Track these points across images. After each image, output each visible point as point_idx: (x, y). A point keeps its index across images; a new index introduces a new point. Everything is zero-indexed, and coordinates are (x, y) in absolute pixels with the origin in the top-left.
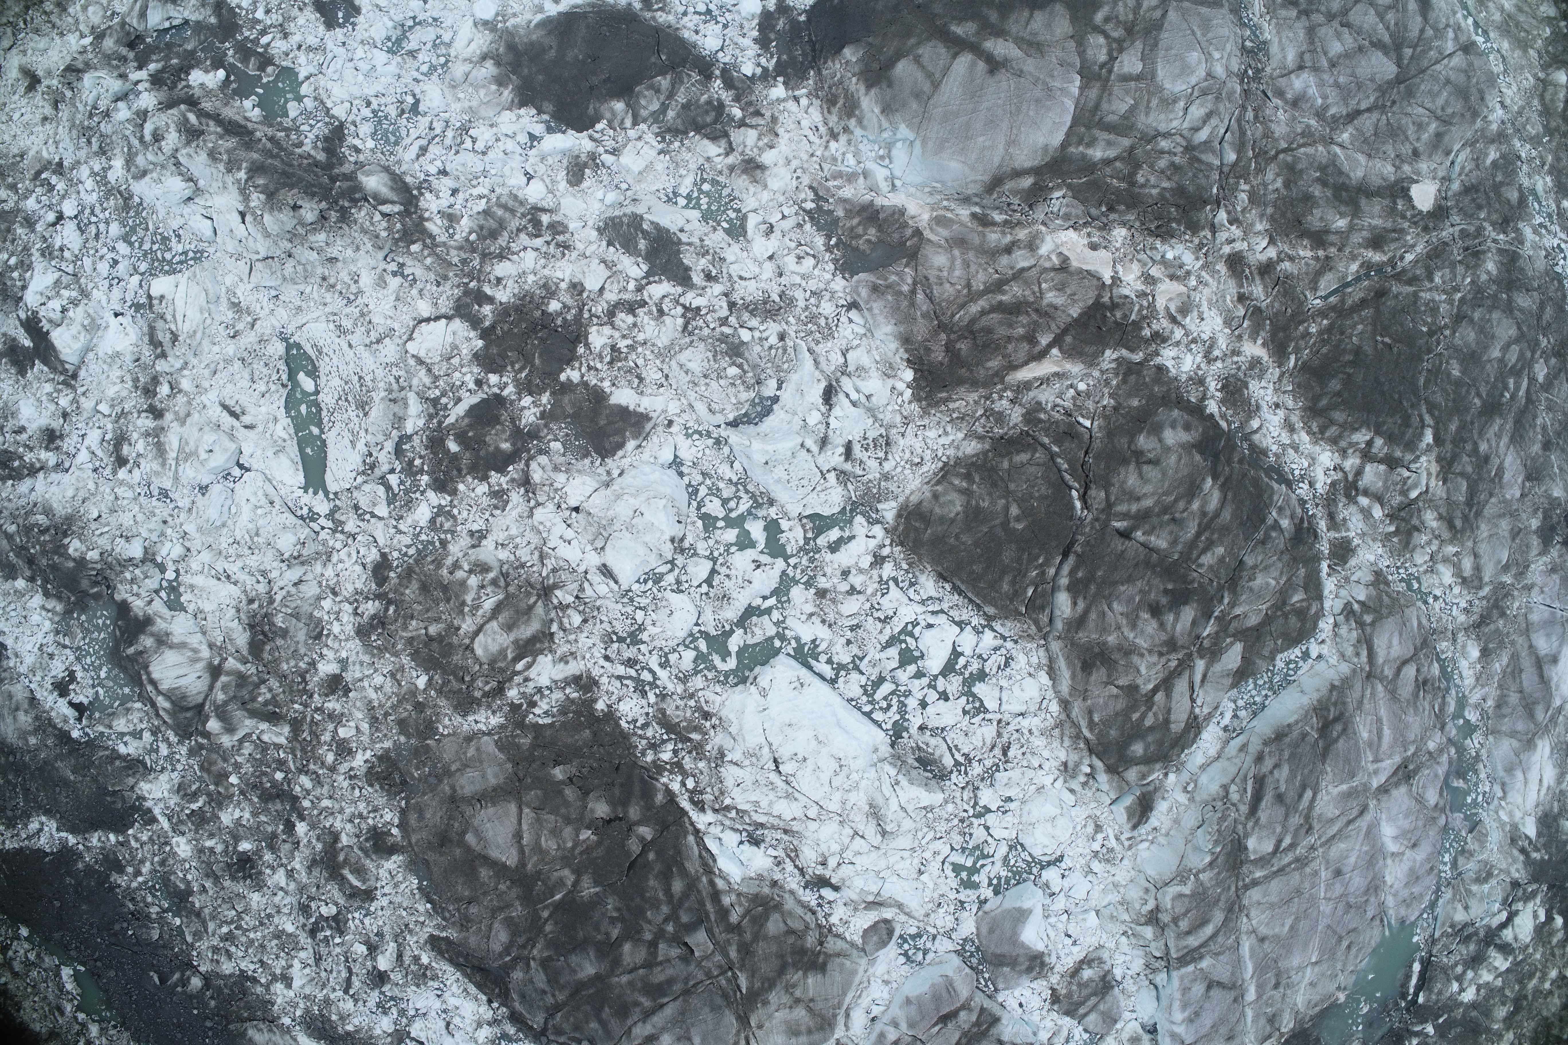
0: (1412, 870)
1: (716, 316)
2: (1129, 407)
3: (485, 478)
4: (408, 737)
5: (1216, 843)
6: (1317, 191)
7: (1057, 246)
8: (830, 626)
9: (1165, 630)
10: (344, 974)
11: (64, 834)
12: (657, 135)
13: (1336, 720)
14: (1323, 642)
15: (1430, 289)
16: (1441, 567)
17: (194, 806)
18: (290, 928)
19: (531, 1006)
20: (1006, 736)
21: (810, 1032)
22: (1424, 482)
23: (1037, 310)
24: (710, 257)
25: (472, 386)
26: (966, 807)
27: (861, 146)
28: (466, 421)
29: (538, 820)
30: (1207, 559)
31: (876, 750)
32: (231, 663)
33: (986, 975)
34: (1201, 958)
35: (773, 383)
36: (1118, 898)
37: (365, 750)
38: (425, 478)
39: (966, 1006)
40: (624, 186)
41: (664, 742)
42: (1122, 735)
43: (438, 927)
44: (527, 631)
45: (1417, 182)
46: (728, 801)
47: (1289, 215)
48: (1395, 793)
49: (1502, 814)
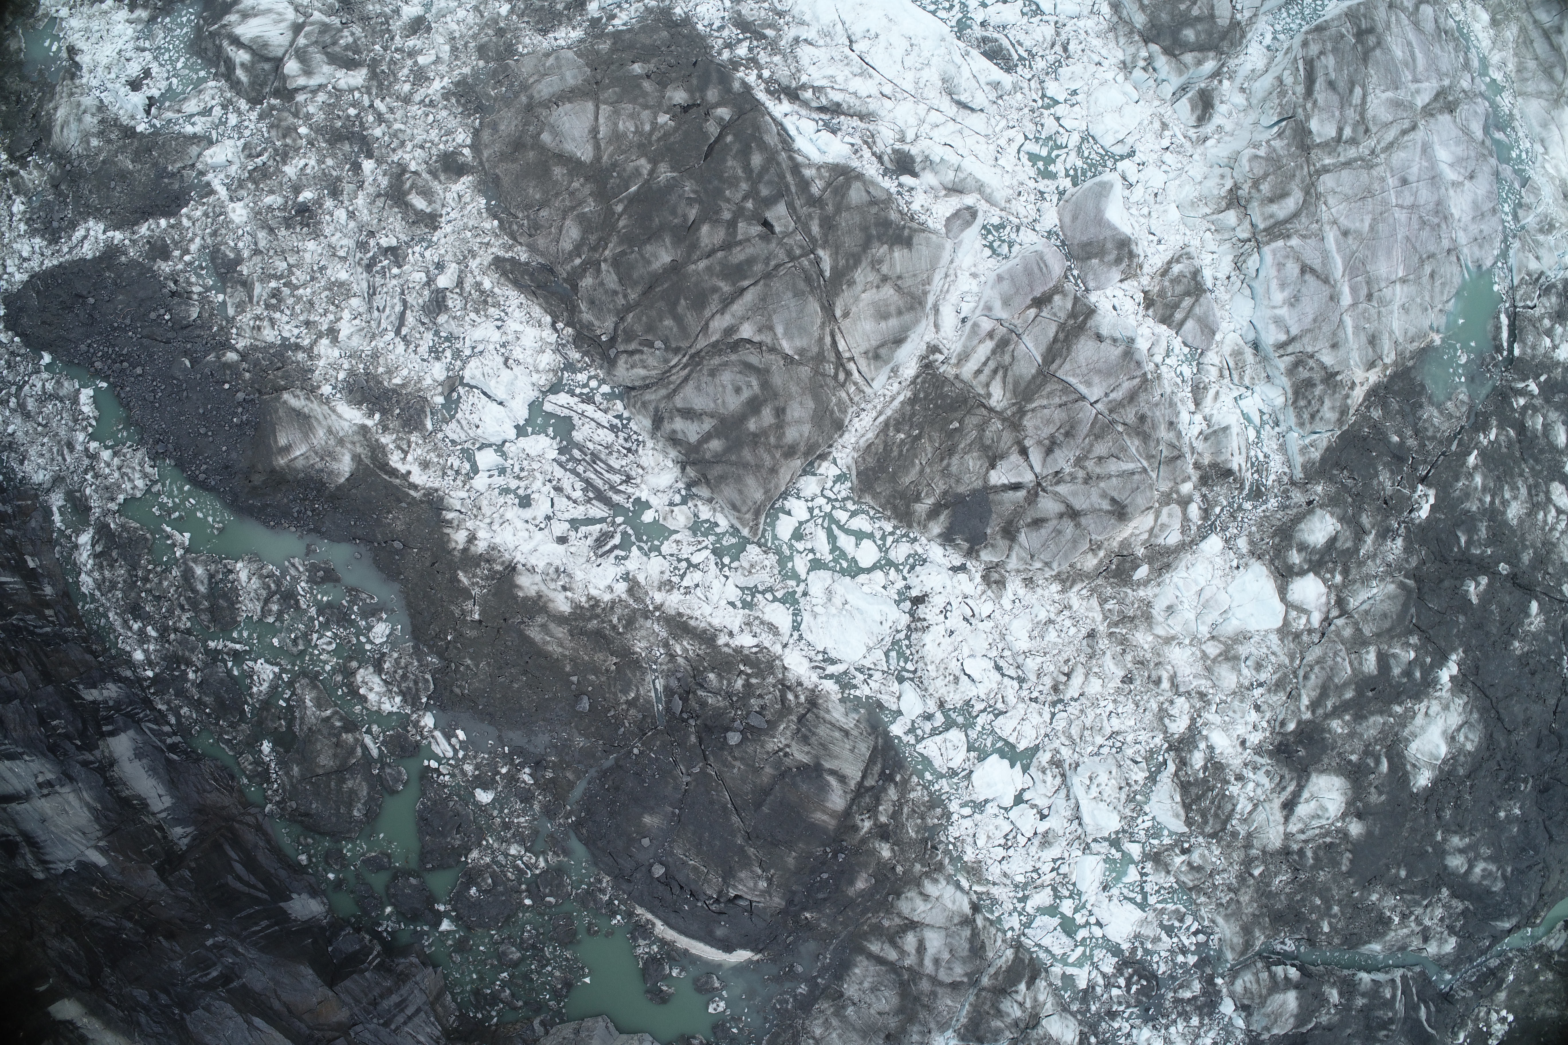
0: (1475, 206)
4: (487, 61)
10: (398, 308)
11: (110, 234)
13: (1369, 32)
17: (259, 161)
18: (343, 276)
19: (601, 310)
20: (1064, 37)
21: (900, 313)
26: (1035, 97)
29: (617, 112)
31: (943, 39)
32: (317, 16)
33: (1075, 272)
34: (1289, 237)
36: (1196, 194)
37: (442, 78)
39: (1058, 289)
41: (739, 41)
42: (1173, 20)
43: (503, 246)
46: (804, 79)
48: (1439, 118)
49: (1548, 168)
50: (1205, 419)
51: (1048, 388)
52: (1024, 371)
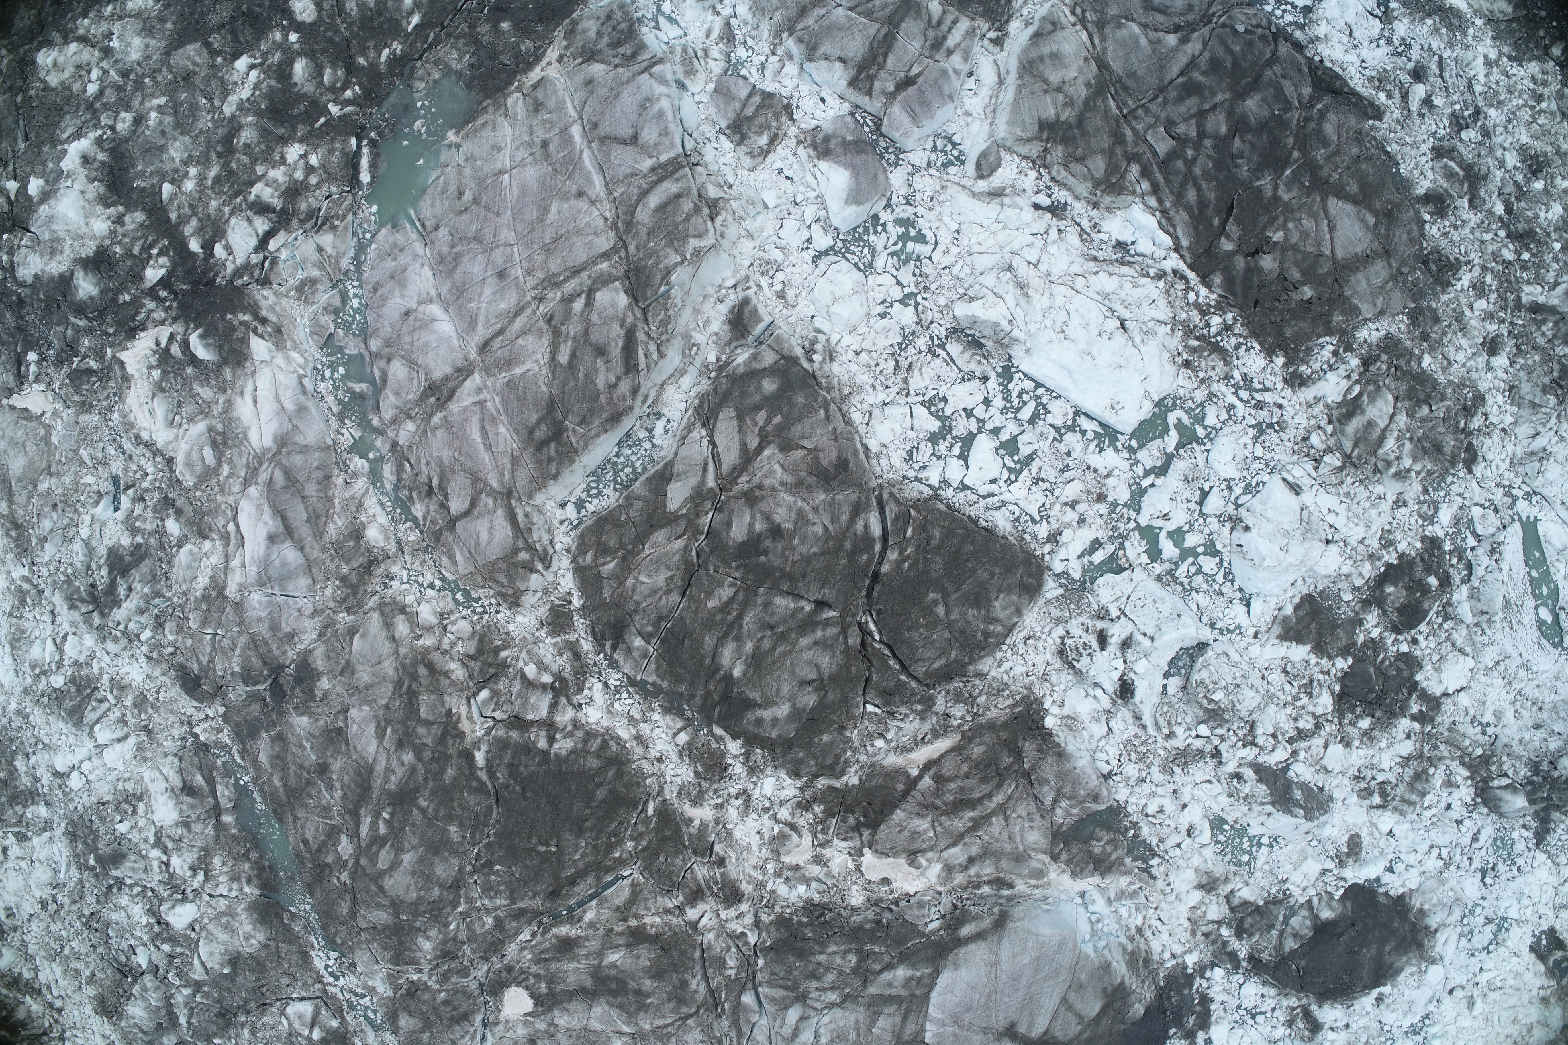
0: (403, 284)
1: (1228, 743)
2: (830, 732)
3: (1401, 556)
4: (1429, 307)
5: (667, 295)
6: (648, 984)
7: (923, 874)
8: (1089, 468)
9: (763, 513)
10: (1446, 75)
12: (1290, 896)
13: (545, 443)
14: (562, 522)
15: (496, 909)
16: (434, 620)
19: (1291, 61)
20: (899, 380)
21: (1042, 59)
22: (474, 709)
23: (936, 808)
24: (1242, 795)
25: (1420, 638)
26: (926, 303)
27: (1116, 926)
28: (1426, 606)
29: (1318, 245)
30: (726, 593)
31: (1027, 351)
33: (867, 129)
34: (653, 170)
35: (1171, 690)
36: (746, 224)
37: (1462, 291)
38: (1447, 547)
39: (891, 96)
40: (1314, 843)
41: (1219, 333)
42: (789, 399)
43: (1377, 130)
44: (1356, 424)
45: (526, 1015)
46: (1161, 284)
47: (676, 954)
48: (448, 370)
49: (301, 360)
50: (718, 14)
51: (887, 12)
52: (913, 24)
